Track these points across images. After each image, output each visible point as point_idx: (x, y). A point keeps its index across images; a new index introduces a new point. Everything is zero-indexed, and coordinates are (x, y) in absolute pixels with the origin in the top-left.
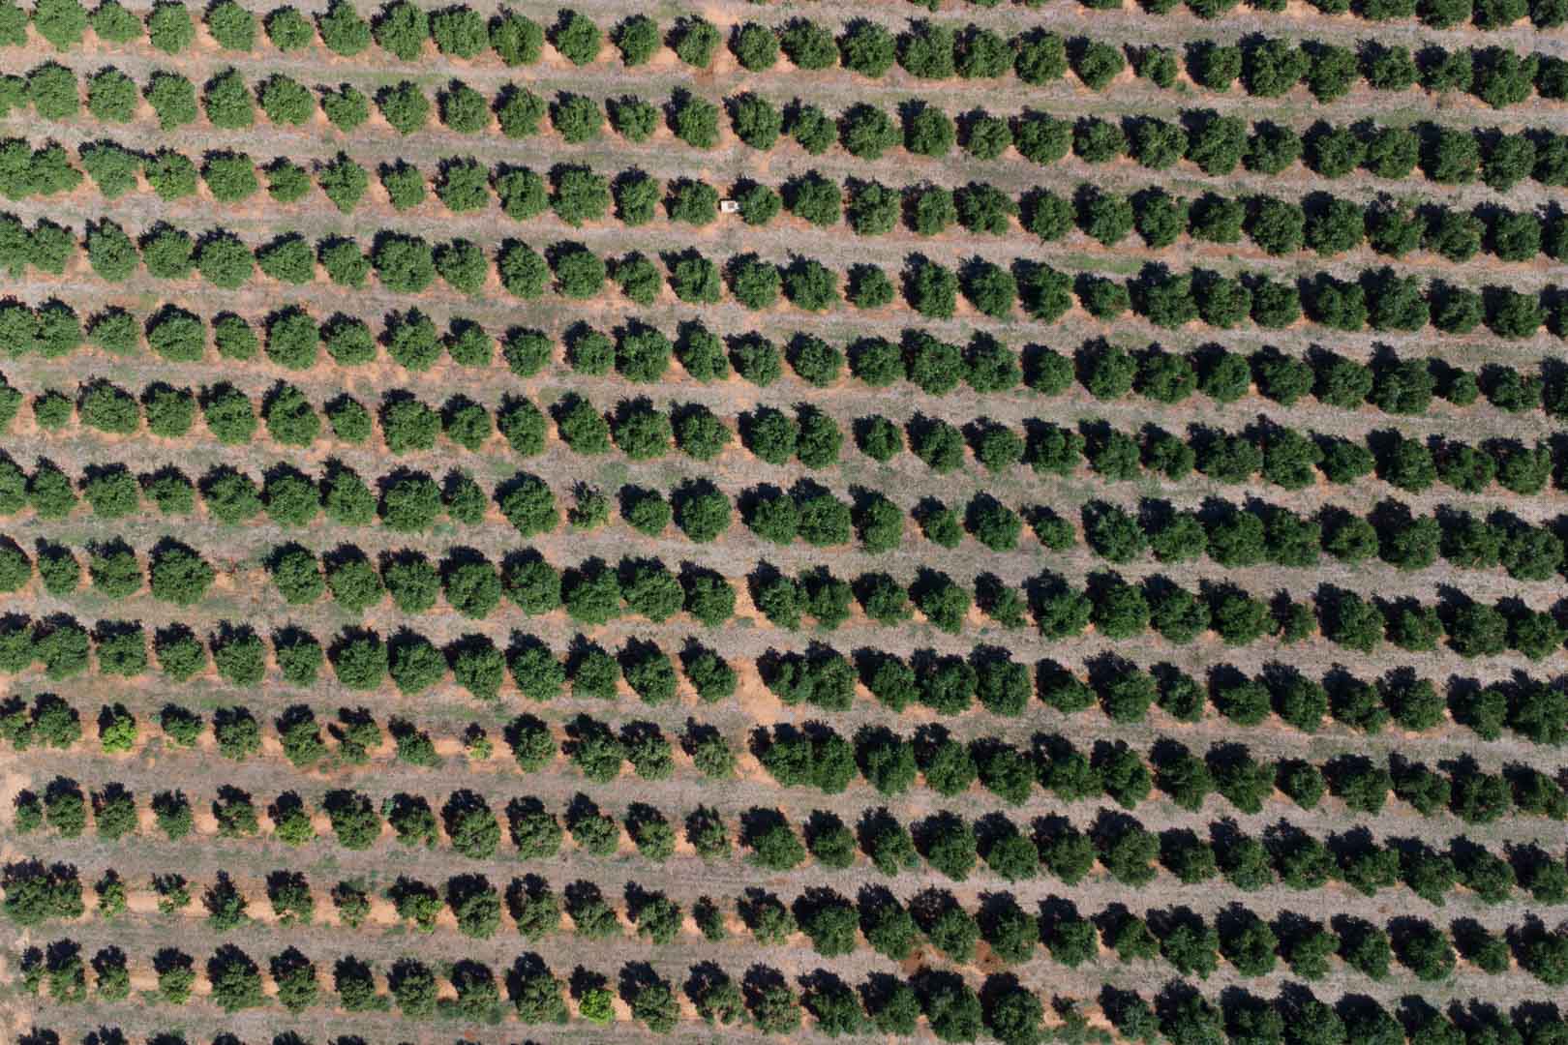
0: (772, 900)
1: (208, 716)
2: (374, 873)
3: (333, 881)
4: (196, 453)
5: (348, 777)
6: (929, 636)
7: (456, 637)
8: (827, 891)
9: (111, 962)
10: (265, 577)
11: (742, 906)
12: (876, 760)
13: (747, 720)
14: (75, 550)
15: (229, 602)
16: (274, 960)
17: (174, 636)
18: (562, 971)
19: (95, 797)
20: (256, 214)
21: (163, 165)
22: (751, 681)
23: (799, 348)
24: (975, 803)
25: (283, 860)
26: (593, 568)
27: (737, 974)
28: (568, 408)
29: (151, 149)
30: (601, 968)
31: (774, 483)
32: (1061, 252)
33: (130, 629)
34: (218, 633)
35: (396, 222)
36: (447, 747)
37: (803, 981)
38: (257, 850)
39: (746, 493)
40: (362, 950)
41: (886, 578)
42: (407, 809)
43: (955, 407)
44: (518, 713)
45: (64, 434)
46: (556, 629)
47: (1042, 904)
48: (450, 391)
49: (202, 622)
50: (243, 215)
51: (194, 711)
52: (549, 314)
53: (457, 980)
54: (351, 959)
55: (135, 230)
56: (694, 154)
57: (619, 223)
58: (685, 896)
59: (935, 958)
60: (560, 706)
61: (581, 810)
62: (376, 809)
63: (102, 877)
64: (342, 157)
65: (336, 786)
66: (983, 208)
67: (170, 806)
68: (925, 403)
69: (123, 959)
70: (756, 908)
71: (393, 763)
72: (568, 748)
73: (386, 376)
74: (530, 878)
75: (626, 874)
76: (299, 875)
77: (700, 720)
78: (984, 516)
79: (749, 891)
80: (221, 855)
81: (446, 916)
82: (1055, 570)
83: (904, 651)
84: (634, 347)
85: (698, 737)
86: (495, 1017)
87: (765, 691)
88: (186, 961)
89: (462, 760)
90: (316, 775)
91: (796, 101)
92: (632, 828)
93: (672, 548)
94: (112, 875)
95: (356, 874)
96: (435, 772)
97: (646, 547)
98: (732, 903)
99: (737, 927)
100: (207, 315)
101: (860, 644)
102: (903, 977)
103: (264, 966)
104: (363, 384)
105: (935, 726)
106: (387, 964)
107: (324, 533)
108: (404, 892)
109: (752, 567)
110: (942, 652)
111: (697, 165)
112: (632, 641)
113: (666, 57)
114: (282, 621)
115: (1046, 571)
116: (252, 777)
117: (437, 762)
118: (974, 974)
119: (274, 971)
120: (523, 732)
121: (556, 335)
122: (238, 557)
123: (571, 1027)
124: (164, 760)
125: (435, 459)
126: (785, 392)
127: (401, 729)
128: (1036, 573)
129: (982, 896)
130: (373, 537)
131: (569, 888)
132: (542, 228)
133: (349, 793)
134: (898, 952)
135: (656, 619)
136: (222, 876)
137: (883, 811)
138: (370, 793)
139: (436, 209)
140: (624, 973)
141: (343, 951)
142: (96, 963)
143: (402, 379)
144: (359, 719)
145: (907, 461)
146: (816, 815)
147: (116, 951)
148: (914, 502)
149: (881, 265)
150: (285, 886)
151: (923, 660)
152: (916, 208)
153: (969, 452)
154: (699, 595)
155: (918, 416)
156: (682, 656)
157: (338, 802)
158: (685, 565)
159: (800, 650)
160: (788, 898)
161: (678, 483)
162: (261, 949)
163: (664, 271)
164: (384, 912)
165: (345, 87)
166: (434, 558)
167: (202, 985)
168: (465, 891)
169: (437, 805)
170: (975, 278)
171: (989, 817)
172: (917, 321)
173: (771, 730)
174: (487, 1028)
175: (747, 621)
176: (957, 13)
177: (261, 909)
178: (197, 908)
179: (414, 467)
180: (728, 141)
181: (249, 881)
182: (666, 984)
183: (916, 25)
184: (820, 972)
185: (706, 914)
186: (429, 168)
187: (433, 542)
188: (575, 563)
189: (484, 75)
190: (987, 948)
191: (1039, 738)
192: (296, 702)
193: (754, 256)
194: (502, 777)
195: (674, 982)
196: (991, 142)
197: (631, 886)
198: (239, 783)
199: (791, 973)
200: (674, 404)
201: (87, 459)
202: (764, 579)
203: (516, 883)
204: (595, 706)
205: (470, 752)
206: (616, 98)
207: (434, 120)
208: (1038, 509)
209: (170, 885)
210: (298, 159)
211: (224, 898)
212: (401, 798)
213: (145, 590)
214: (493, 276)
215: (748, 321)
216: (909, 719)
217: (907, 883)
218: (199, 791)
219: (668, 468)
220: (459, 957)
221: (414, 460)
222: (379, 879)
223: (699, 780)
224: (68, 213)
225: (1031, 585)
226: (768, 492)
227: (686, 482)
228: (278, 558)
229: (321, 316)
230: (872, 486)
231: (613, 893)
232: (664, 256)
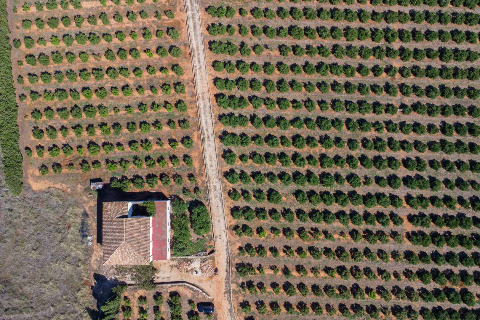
0: (411, 272)
1: (281, 229)
2: (320, 265)
3: (310, 267)
4: (277, 169)
5: (313, 243)
6: (447, 210)
7: (337, 211)
8: (424, 269)
9: (261, 286)
10: (294, 198)
11: (404, 273)
12: (436, 239)
13: (405, 230)
14: (249, 191)
15: (285, 203)
16: (297, 285)
17: (273, 212)
18: (363, 288)
19: (256, 248)
20: (289, 112)
21: (267, 101)
22: (406, 221)
23: (417, 144)
24: (458, 249)
25: (299, 262)
26: (369, 195)
27: (403, 288)
28: (363, 158)
29: (264, 97)
30: (372, 287)
31: (410, 175)
32: (477, 120)
33: (263, 210)
34: (283, 210)
35: (322, 114)
36: (336, 236)
37: (418, 290)
38: (293, 260)
39: (404, 177)
40: (318, 282)
41: (437, 197)
42: (327, 251)
43: (453, 157)
44: (352, 229)
45: (246, 164)
46: (360, 209)
47: (473, 273)
48: (335, 154)
49: (279, 208)
50: (286, 112)
51: (278, 228)
52: (357, 136)
53: (339, 290)
54: (315, 285)
55: (261, 116)
56: (391, 98)
57: (373, 114)
58: (390, 270)
59: (448, 285)
60: (362, 227)
61: (367, 252)
62: (320, 250)
63: (258, 266)
64: (308, 99)
65: (311, 245)
66: (460, 111)
67: (273, 250)
68: (445, 156)
69: (263, 284)
70: (408, 274)
71: (323, 240)
72: (364, 236)
73: (320, 150)
74: (355, 266)
75: (377, 265)
76: (302, 266)
77: (394, 230)
78: (460, 183)
79: (406, 269)
80: (285, 261)
81: (337, 275)
82: (476, 195)
83: (441, 214)
84: (379, 144)
85: (394, 234)
86: (348, 298)
87: (409, 223)
88: (278, 285)
89: (339, 239)
90: (306, 243)
91: (414, 85)
92: (378, 254)
93: (387, 190)
94: (260, 265)
95: (316, 265)
96: (333, 242)
97: (381, 190)
98: (402, 272)
99: (403, 278)
100: (278, 136)
101: (431, 212)
102: (441, 289)
103: (295, 286)
104: (315, 152)
105: (448, 231)
106: (323, 286)
107: (307, 187)
108: (327, 270)
109: (405, 195)
110: (450, 214)
111: (391, 100)
112: (378, 212)
113: (384, 75)
114: (297, 208)
115: (474, 195)
116: (291, 243)
117: (333, 240)
118: (458, 289)
119: (297, 287)
120: (354, 234)
121: (359, 141)
122: (287, 193)
123: (365, 300)
124: (271, 239)
125: (332, 170)
126: (413, 154)
127: (325, 233)
128: (472, 196)
129: (459, 271)
130: (318, 188)
131: (364, 269)
132: (356, 116)
133: (313, 247)
134: (442, 284)
135: (385, 207)
136: (285, 266)
137: (436, 251)
138: (318, 247)
139: (331, 111)
140: (377, 288)
141: (313, 282)
142: (257, 286)
143: (324, 151)
144: (316, 230)
145: (442, 170)
146: (421, 252)
147: (262, 283)
148: (443, 179)
149: (435, 124)
150: (299, 268)
151: (445, 216)
152: (444, 110)
153: (456, 167)
154: (395, 201)
155: (444, 159)
156: (389, 215)
157: (312, 249)
158: (390, 194)
159: (417, 214)
160: (414, 271)
161: (388, 175)
162: (294, 282)
163: (384, 125)
164: (323, 274)
165: (309, 82)
166: (332, 193)
167: (282, 291)
168: (341, 270)
169: (333, 250)
170: (458, 127)
171: (461, 252)
172: (443, 137)
173: (410, 232)
174: (346, 300)
175: (404, 207)
176: (452, 63)
177: (295, 273)
178: (280, 273)
179: (326, 172)
180: (399, 95)
181: (291, 267)
182: (387, 291)
183: (443, 66)
184: (422, 288)
185: (396, 275)
186: (329, 101)
187: (332, 189)
188: (365, 194)
189: (342, 79)
190: (461, 282)
191: (472, 234)
192: (301, 226)
193: (405, 122)
194: (348, 243)
195: (389, 290)
196: (462, 95)
197: (378, 268)
198: (288, 244)
199: (415, 288)
200: (387, 157)
201: (252, 170)
202: (409, 198)
203: (352, 268)
204: (370, 227)
205: (341, 238)
206: (372, 84)
207: (330, 90)
208: (472, 181)
209: (273, 268)
210: (299, 99)
211: (286, 271)
212: (325, 248)
213: (266, 200)
214: (344, 127)
215: (404, 137)
216: (442, 230)
217: (443, 267)
218: (280, 247)
219: (386, 172)
220: (340, 284)
221: (327, 170)
222: (321, 266)
223: (394, 244)
224: (246, 112)
225: (471, 199)
226: (409, 177)
227: (390, 175)
228: (297, 193)
229: (305, 136)
230: (433, 176)
231: (374, 270)
232: (384, 122)
